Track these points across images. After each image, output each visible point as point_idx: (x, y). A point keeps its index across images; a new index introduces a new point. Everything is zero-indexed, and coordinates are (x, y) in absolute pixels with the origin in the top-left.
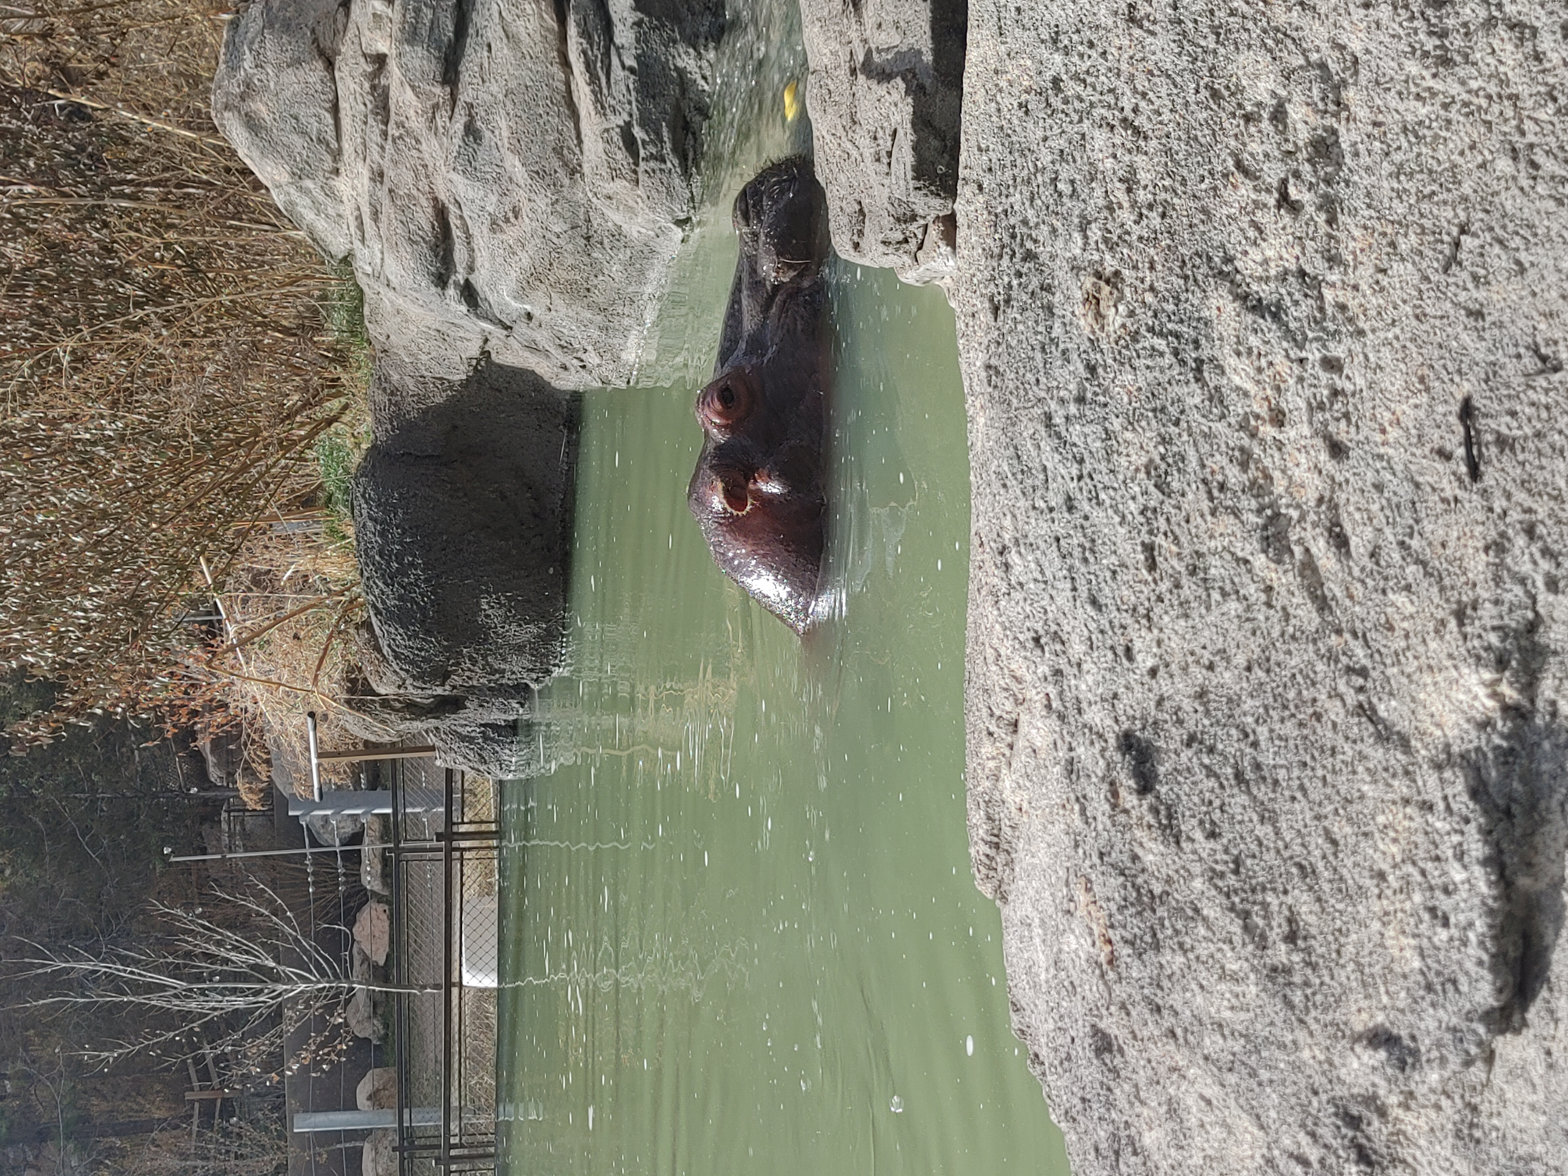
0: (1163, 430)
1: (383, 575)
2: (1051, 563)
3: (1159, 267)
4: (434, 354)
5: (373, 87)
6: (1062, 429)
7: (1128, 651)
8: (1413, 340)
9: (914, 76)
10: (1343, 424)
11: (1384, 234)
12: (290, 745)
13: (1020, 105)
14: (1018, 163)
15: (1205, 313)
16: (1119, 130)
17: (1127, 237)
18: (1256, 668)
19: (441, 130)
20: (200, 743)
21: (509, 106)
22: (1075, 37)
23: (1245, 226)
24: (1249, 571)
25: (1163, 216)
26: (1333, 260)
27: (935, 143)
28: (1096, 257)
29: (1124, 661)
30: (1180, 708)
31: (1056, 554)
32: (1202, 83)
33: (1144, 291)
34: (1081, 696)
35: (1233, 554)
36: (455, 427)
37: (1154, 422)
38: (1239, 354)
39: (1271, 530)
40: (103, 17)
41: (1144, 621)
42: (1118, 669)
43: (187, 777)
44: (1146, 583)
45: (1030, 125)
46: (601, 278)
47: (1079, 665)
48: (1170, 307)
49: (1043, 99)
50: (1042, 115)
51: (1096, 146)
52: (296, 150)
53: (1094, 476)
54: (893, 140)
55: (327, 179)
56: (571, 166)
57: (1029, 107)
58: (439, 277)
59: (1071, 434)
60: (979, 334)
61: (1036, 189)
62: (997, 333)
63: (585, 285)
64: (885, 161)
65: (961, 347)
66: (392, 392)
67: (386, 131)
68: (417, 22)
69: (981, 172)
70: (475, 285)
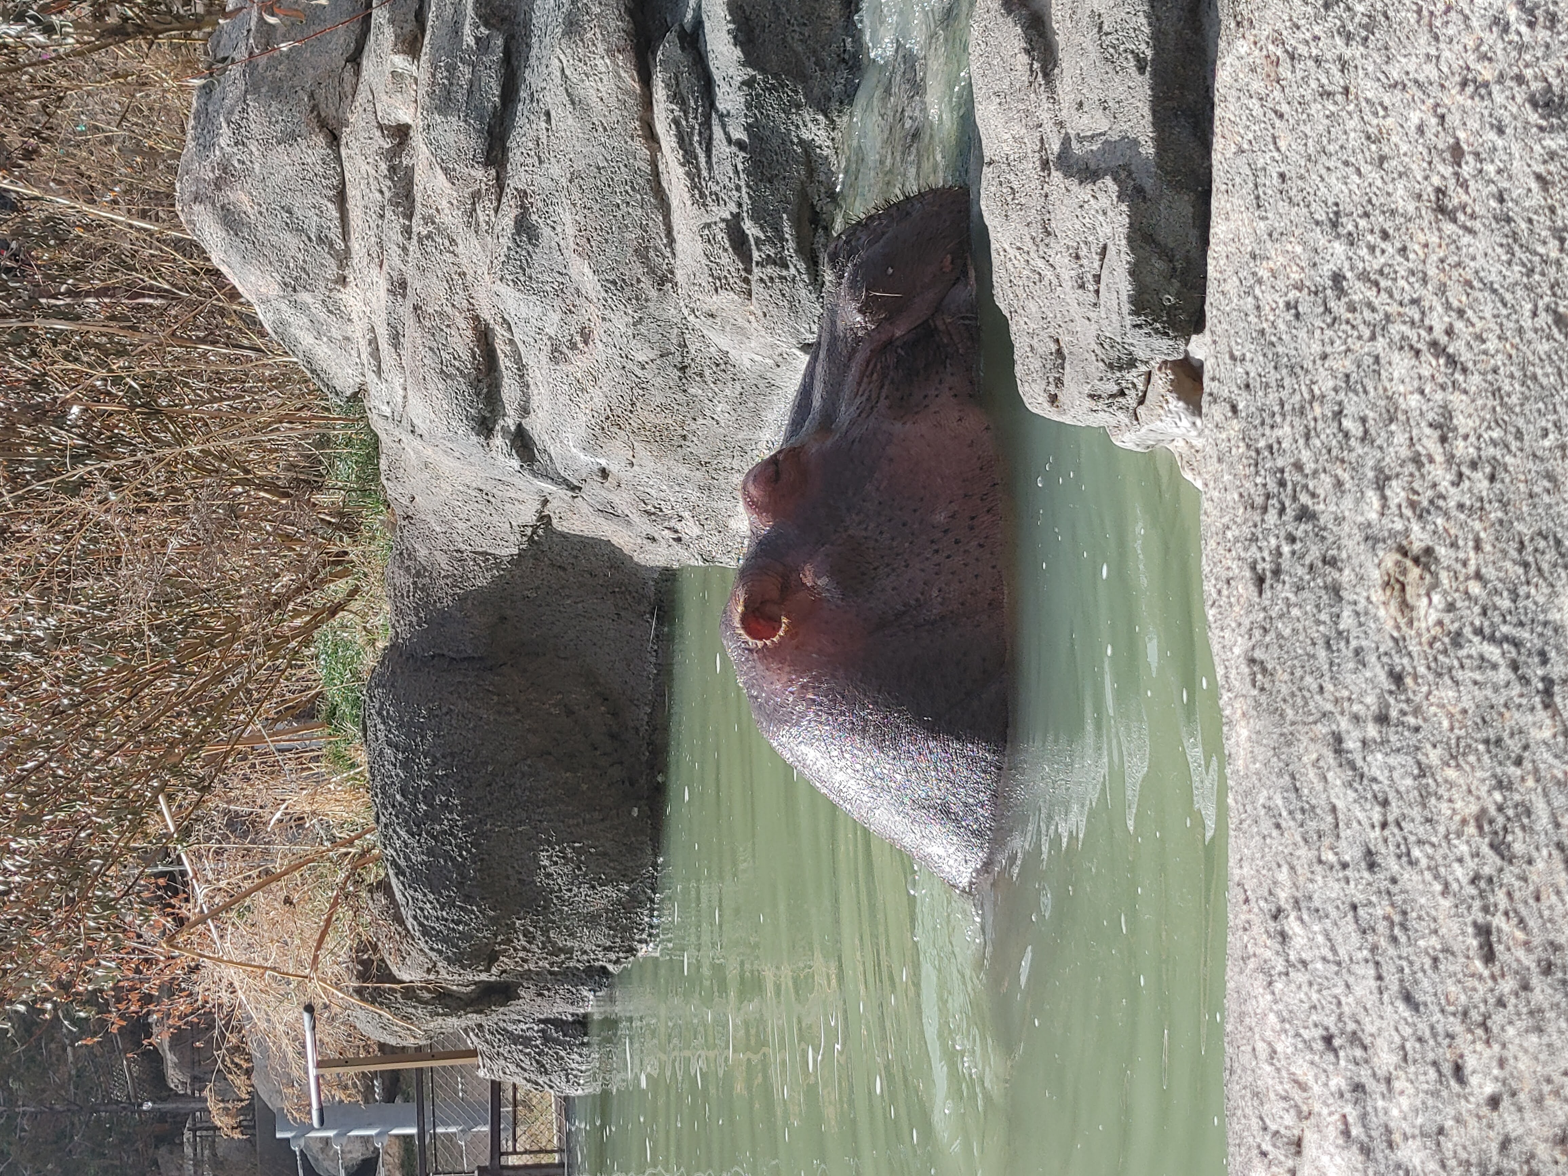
0: (1499, 770)
1: (406, 821)
2: (1346, 938)
3: (1488, 548)
4: (474, 521)
5: (392, 169)
6: (1358, 758)
7: (1458, 1070)
9: (1130, 174)
12: (280, 1048)
13: (1288, 306)
14: (1286, 383)
16: (1427, 356)
17: (1441, 503)
19: (484, 227)
20: (155, 1040)
21: (576, 195)
22: (1363, 223)
25: (1492, 478)
27: (1159, 265)
28: (1399, 526)
29: (1453, 1083)
30: (1533, 1156)
31: (1352, 927)
32: (1541, 304)
33: (1467, 578)
34: (1392, 1125)
36: (503, 619)
37: (1486, 758)
40: (32, 79)
41: (1480, 1032)
42: (1445, 1094)
43: (138, 1082)
44: (1481, 978)
45: (1302, 334)
46: (700, 421)
47: (1388, 1081)
48: (1505, 603)
49: (1320, 301)
50: (1318, 323)
51: (1396, 375)
52: (289, 254)
53: (1403, 824)
54: (1102, 260)
55: (331, 290)
56: (660, 273)
57: (1300, 309)
58: (482, 423)
59: (1369, 765)
60: (1237, 609)
61: (1312, 424)
62: (1262, 615)
63: (680, 431)
64: (1091, 288)
65: (1211, 618)
66: (418, 572)
67: (410, 227)
68: (451, 84)
69: (1234, 388)
70: (531, 433)
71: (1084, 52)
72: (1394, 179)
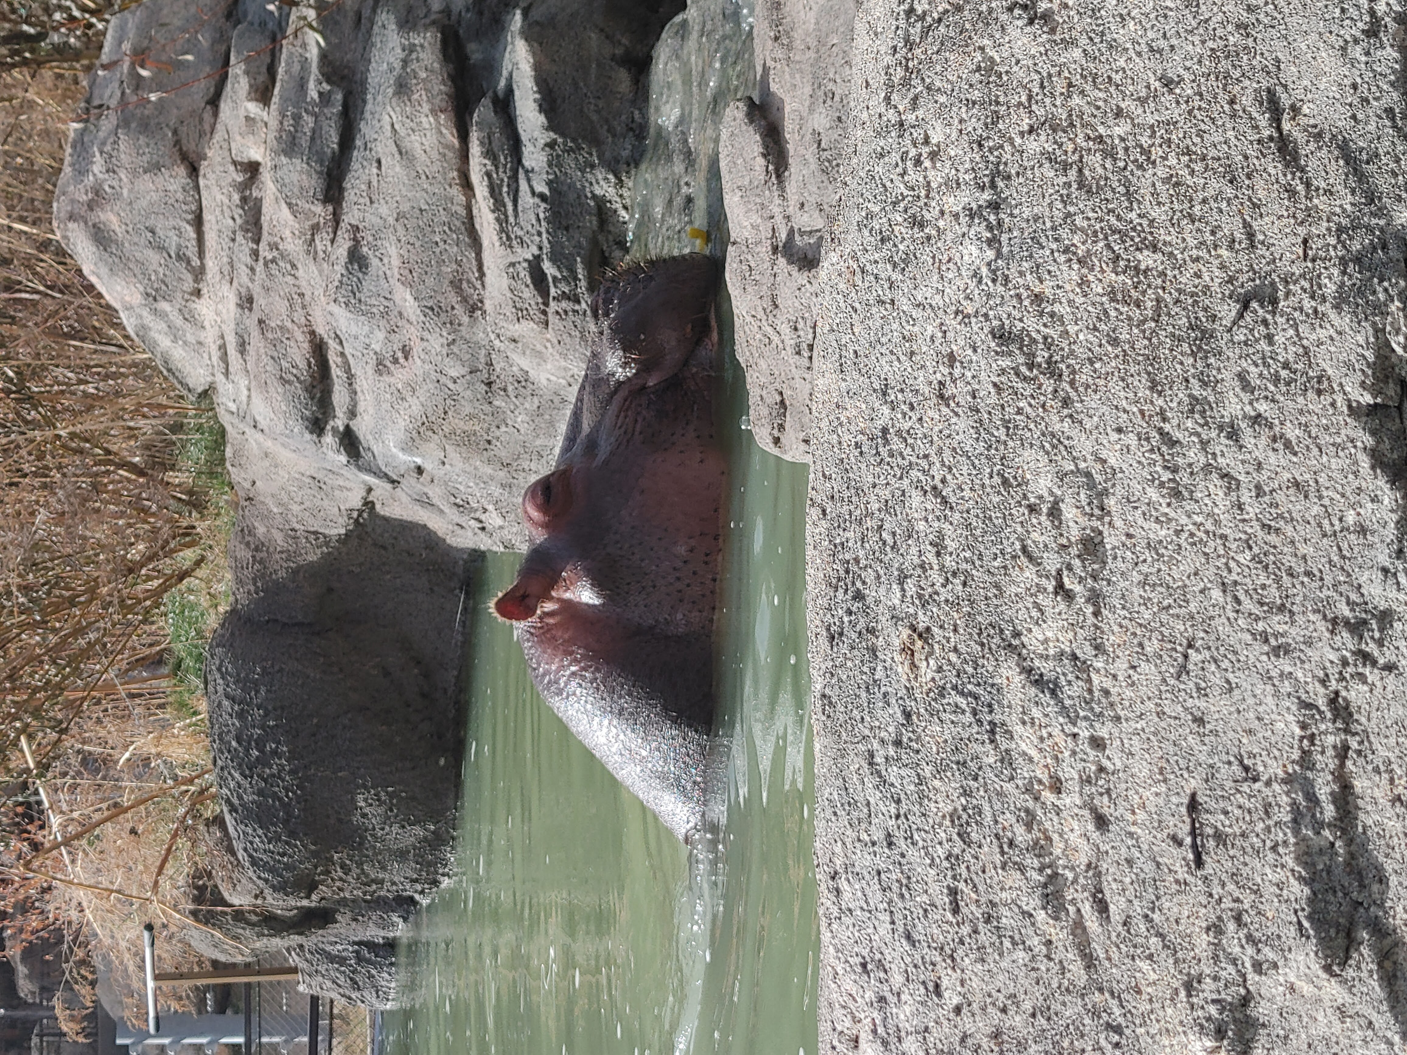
0: (964, 783)
1: (240, 765)
2: (874, 894)
3: (962, 631)
4: (307, 504)
5: (244, 200)
6: (882, 768)
7: (937, 987)
8: (1155, 734)
10: (1105, 799)
11: (1134, 634)
12: (122, 963)
13: (856, 445)
14: (853, 500)
15: (997, 681)
16: (929, 496)
17: (936, 597)
18: (1039, 1016)
19: (321, 255)
20: (7, 953)
21: (401, 232)
22: (900, 396)
23: (1030, 606)
24: (1033, 924)
25: (965, 584)
26: (1099, 648)
28: (911, 611)
29: (934, 996)
31: (878, 886)
32: (995, 470)
33: (949, 651)
34: (900, 1025)
35: (1020, 907)
36: (330, 590)
37: (957, 773)
38: (1024, 723)
39: (1050, 889)
41: (949, 961)
42: (929, 1003)
44: (951, 924)
47: (899, 994)
48: (970, 670)
49: (874, 446)
50: (872, 461)
51: (913, 506)
52: (151, 268)
53: (909, 817)
55: (187, 301)
56: (471, 302)
57: (863, 449)
58: (315, 422)
59: (889, 775)
61: (866, 532)
62: (831, 664)
63: (486, 437)
64: (806, 355)
66: (257, 547)
67: (257, 250)
68: (296, 131)
70: (357, 433)
71: (806, 162)
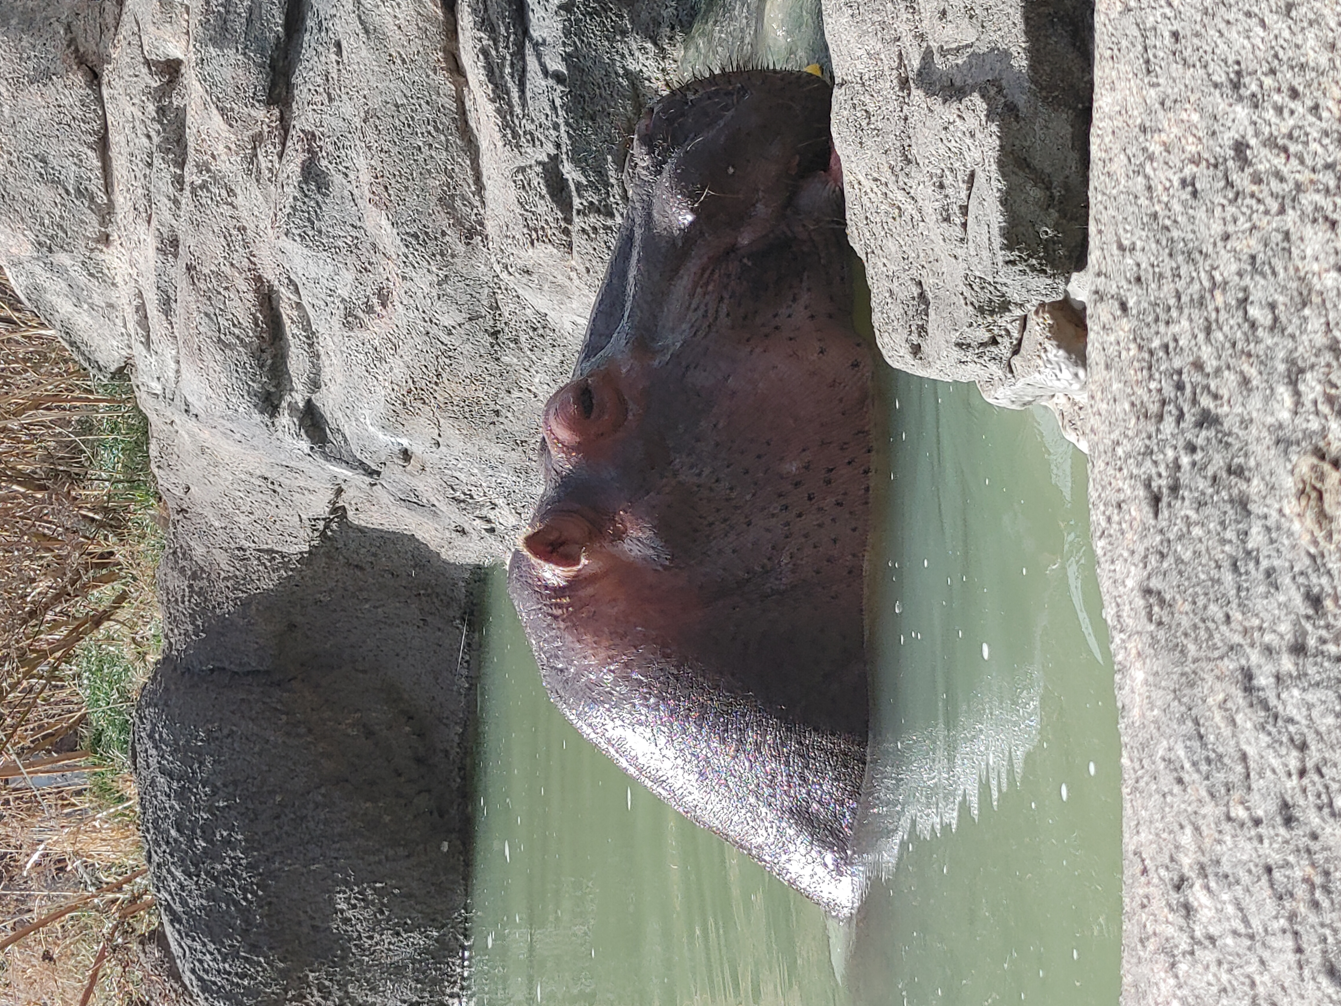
1: (182, 860)
2: (1260, 906)
4: (258, 514)
5: (161, 111)
6: (1271, 695)
9: (1000, 91)
13: (1184, 183)
14: (1183, 272)
19: (266, 174)
21: (371, 136)
22: (1268, 81)
27: (1035, 193)
28: (1315, 425)
31: (1267, 892)
36: (292, 626)
45: (1201, 214)
46: (516, 394)
49: (1220, 174)
50: (1219, 199)
51: (1309, 252)
52: (43, 209)
53: (1324, 770)
54: (970, 189)
55: (92, 250)
56: (467, 225)
57: (1198, 186)
58: (267, 398)
59: (1284, 704)
60: (1129, 535)
61: (1214, 315)
62: (1158, 538)
63: (492, 406)
64: (958, 221)
65: (1100, 552)
66: (194, 573)
67: (182, 176)
68: (228, 12)
69: (1124, 283)
70: (322, 410)
72: (1303, 29)
